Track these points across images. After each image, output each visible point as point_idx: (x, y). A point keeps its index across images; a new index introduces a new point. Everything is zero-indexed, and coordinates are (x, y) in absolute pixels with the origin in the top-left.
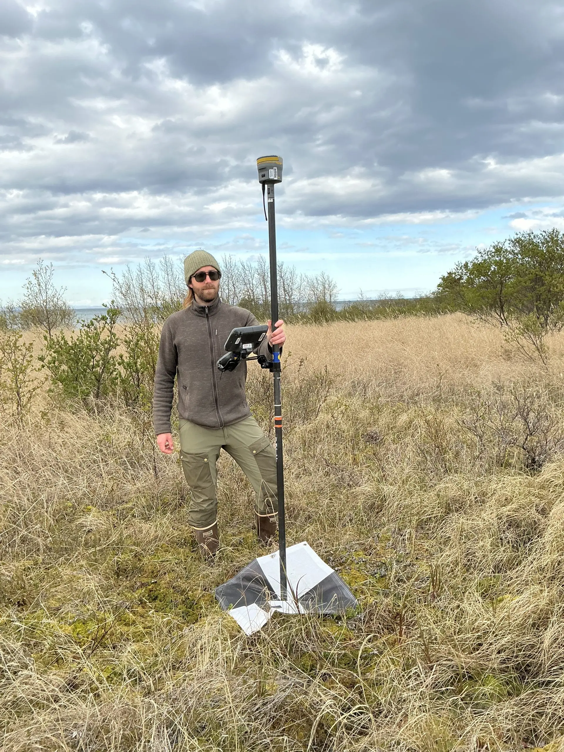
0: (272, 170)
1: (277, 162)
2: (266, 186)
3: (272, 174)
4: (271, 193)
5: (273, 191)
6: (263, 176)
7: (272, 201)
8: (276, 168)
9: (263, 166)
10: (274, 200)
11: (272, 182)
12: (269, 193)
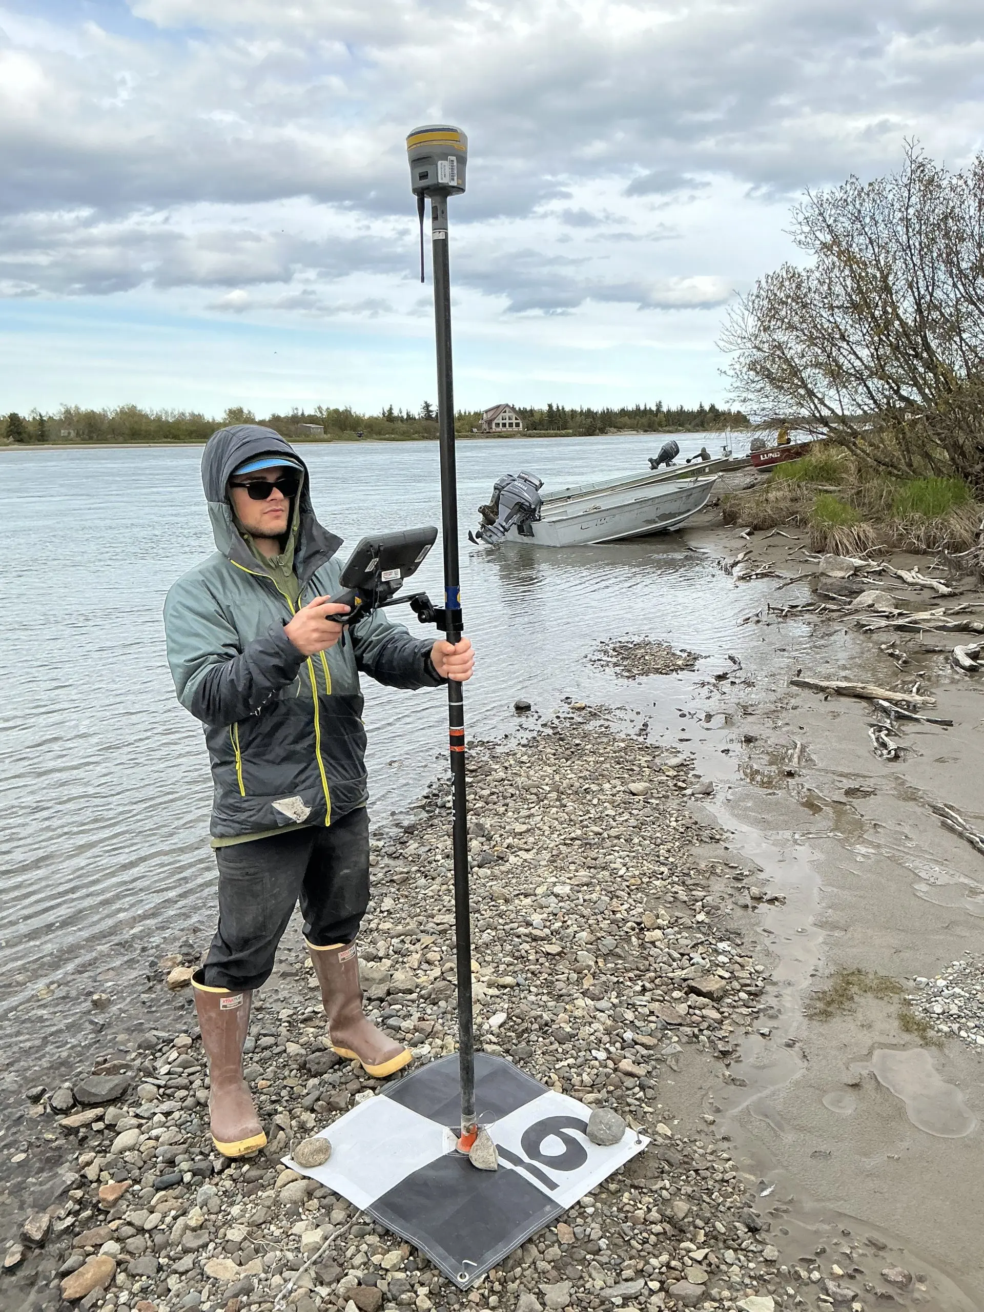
0: (444, 162)
1: (456, 145)
2: (428, 201)
3: (444, 174)
4: (439, 217)
5: (444, 212)
6: (424, 176)
7: (441, 236)
8: (454, 158)
9: (424, 152)
10: (446, 234)
11: (442, 192)
12: (435, 218)
